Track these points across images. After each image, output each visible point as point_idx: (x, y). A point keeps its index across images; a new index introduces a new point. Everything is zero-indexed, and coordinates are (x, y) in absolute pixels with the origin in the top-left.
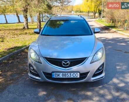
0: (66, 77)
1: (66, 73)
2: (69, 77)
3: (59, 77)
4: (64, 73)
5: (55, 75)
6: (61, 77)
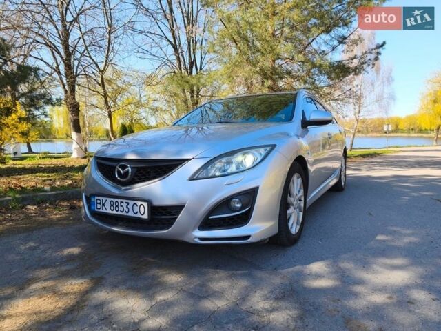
0: (119, 213)
1: (119, 201)
2: (124, 213)
3: (104, 211)
4: (114, 200)
5: (97, 203)
6: (108, 210)
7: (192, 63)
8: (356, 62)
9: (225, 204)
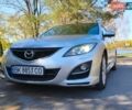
6: (21, 72)
7: (36, 10)
8: (115, 12)
9: (78, 68)
